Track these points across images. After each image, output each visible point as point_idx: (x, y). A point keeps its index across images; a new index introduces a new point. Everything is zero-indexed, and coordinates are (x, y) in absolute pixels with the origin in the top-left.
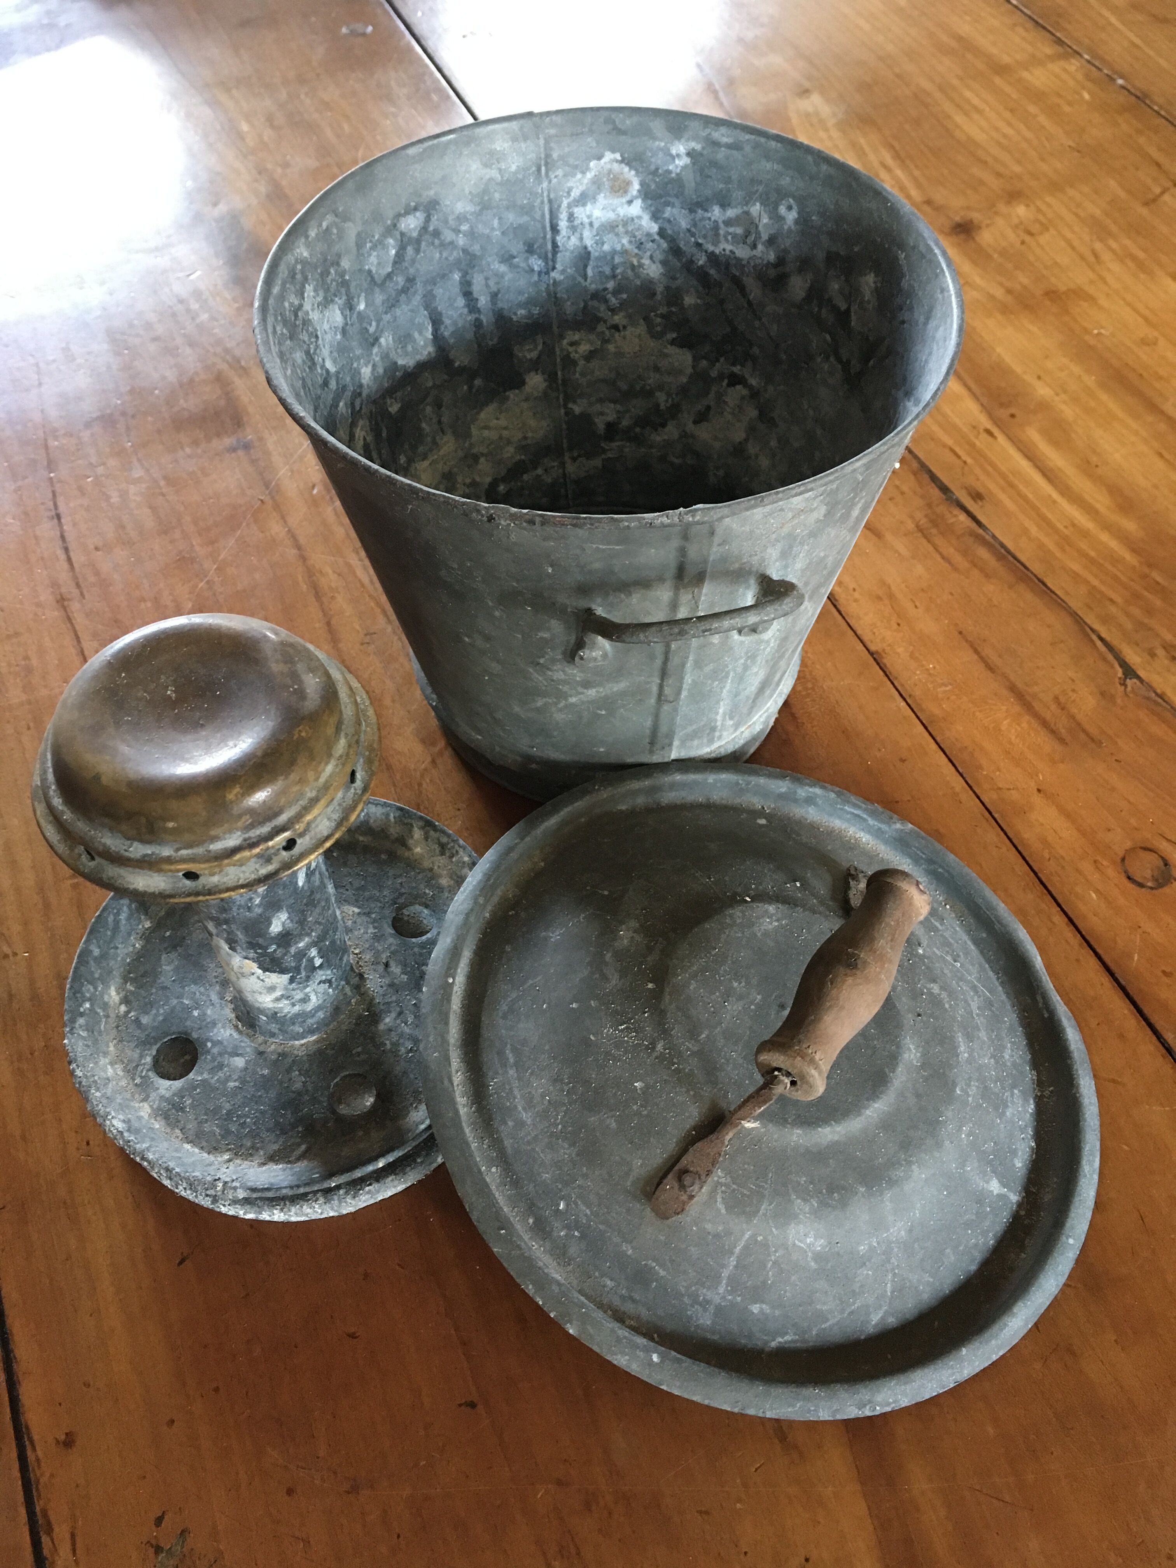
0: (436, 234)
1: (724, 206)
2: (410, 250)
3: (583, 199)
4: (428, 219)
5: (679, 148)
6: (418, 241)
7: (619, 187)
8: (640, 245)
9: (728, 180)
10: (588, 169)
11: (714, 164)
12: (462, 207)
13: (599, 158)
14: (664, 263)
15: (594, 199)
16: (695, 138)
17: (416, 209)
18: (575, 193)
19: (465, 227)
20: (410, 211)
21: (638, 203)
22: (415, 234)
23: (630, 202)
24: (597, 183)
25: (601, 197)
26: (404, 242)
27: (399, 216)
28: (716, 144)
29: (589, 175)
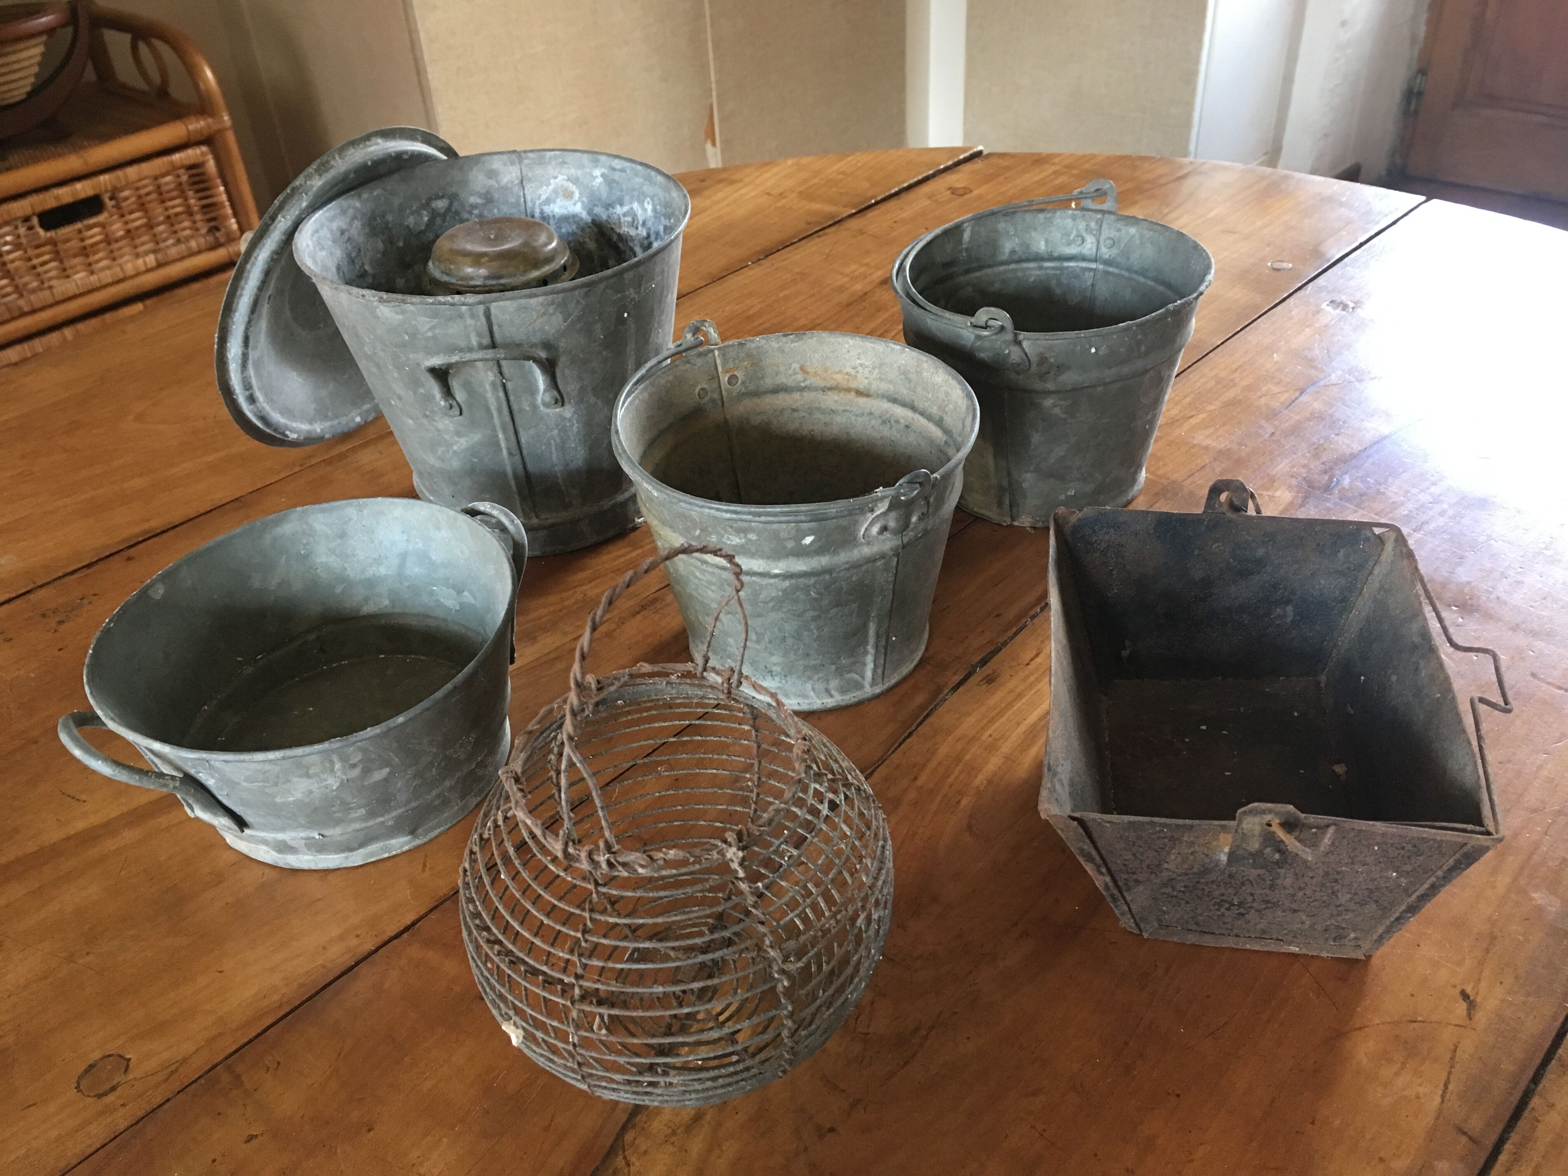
0: (457, 213)
1: (622, 205)
2: (438, 221)
3: (548, 201)
4: (451, 204)
5: (597, 172)
6: (444, 216)
7: (568, 195)
8: (583, 230)
9: (622, 191)
10: (550, 184)
11: (614, 181)
12: (473, 200)
13: (556, 178)
14: (597, 241)
15: (554, 202)
16: (604, 167)
17: (443, 197)
18: (543, 197)
19: (476, 212)
20: (438, 197)
21: (579, 205)
22: (442, 211)
23: (575, 204)
24: (555, 191)
25: (558, 200)
26: (434, 214)
27: (430, 200)
28: (614, 169)
29: (551, 188)
